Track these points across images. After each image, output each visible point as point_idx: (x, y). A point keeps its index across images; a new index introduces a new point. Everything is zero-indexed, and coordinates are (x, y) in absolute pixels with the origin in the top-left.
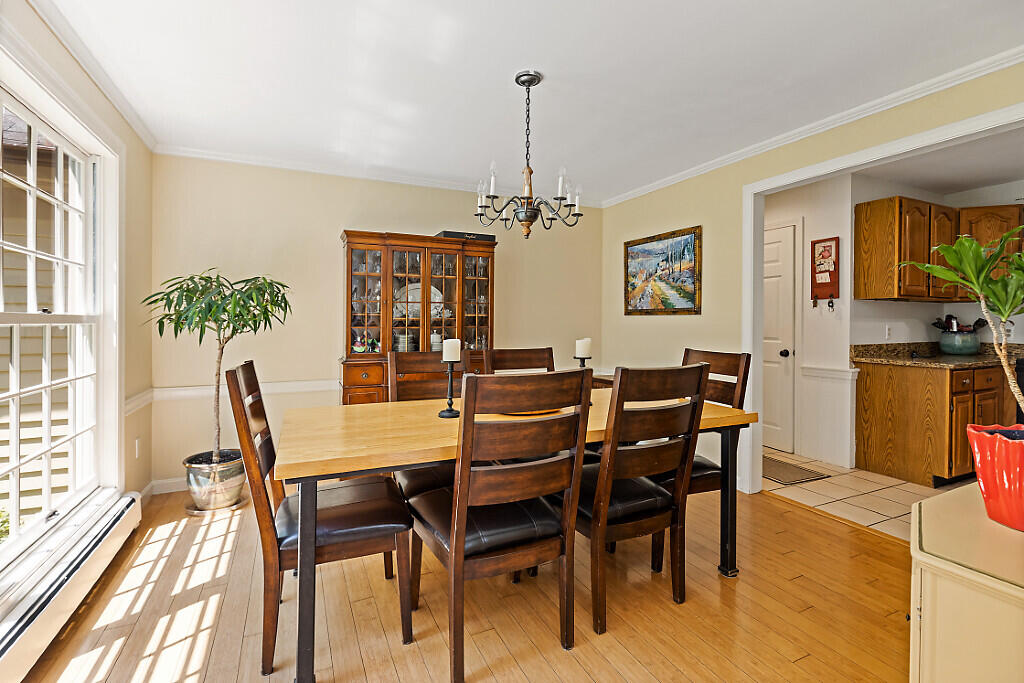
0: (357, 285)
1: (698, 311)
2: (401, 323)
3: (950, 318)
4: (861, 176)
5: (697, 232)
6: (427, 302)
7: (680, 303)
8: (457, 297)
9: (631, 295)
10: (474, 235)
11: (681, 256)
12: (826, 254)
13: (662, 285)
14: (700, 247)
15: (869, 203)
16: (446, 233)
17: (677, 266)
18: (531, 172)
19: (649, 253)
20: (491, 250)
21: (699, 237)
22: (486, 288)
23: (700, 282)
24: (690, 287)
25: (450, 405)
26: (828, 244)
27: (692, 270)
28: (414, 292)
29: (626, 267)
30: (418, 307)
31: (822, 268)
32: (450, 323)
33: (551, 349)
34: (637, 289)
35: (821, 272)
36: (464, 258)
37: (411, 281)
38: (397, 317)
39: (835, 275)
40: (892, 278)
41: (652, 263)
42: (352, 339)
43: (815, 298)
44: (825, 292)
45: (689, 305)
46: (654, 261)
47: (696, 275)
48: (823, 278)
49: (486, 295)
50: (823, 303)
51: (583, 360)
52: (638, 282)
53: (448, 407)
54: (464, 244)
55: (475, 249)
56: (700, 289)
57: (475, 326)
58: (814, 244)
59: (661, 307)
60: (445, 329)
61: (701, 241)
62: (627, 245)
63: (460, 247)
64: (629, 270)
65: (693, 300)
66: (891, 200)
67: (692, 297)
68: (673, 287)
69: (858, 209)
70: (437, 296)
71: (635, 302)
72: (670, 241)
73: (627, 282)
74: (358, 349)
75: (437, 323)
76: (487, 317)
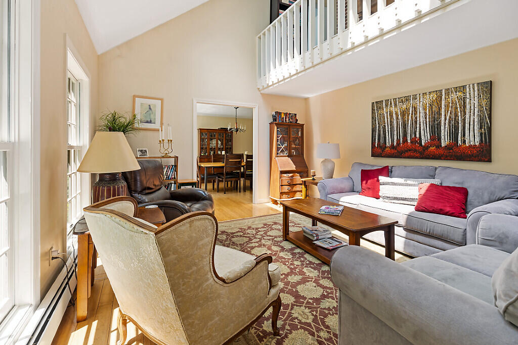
0: (202, 140)
2: (211, 149)
6: (217, 144)
8: (224, 143)
16: (222, 128)
22: (231, 140)
28: (214, 142)
30: (215, 145)
32: (222, 149)
36: (226, 134)
37: (214, 139)
38: (210, 147)
42: (201, 153)
49: (231, 142)
57: (229, 149)
60: (221, 150)
63: (225, 131)
70: (219, 142)
74: (202, 154)
75: (220, 149)
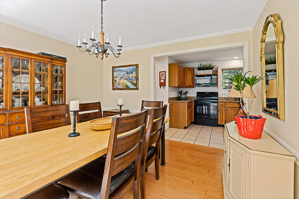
1: (137, 89)
3: (182, 91)
4: (170, 57)
5: (137, 66)
6: (33, 84)
7: (132, 86)
8: (49, 82)
9: (114, 84)
10: (57, 56)
11: (132, 73)
12: (163, 75)
13: (126, 81)
14: (138, 70)
15: (172, 64)
16: (43, 54)
17: (131, 75)
18: (104, 34)
19: (121, 71)
20: (64, 63)
21: (138, 67)
22: (63, 79)
23: (138, 80)
24: (135, 82)
25: (74, 131)
26: (163, 73)
27: (136, 77)
28: (25, 78)
29: (113, 74)
30: (28, 86)
31: (162, 79)
32: (45, 93)
33: (100, 102)
34: (117, 82)
35: (162, 80)
36: (53, 66)
37: (23, 73)
38: (14, 90)
39: (165, 80)
40: (176, 82)
41: (122, 74)
43: (160, 86)
44: (162, 85)
45: (135, 87)
46: (123, 73)
47: (137, 78)
48: (162, 81)
49: (62, 81)
50: (162, 87)
51: (121, 106)
52: (117, 80)
53: (73, 131)
54: (52, 59)
55: (57, 62)
56: (138, 82)
57: (57, 94)
58: (160, 72)
59: (125, 88)
61: (138, 69)
62: (113, 67)
63: (50, 60)
64: (114, 75)
65: (136, 86)
66: (176, 63)
67: (136, 85)
68: (129, 82)
69: (169, 64)
70: (37, 81)
71: (116, 86)
72: (128, 68)
73: (113, 79)
75: (38, 93)
76: (62, 91)
